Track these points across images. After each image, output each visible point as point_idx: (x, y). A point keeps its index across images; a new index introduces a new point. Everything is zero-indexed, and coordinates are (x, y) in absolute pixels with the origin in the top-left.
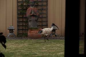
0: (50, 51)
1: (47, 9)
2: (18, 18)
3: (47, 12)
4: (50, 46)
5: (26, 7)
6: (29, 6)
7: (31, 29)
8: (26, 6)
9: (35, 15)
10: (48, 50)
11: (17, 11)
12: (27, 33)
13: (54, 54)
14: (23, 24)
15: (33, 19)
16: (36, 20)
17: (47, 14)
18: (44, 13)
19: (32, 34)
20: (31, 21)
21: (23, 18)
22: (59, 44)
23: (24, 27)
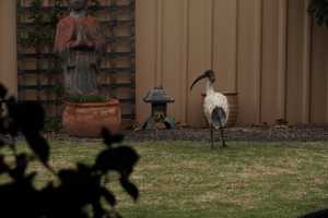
0: (165, 188)
1: (133, 20)
2: (21, 57)
3: (133, 35)
4: (158, 166)
5: (52, 12)
6: (65, 8)
7: (77, 102)
8: (49, 8)
9: (90, 44)
10: (155, 185)
11: (18, 28)
12: (61, 117)
13: (185, 201)
14: (38, 82)
15: (82, 60)
16: (93, 66)
17: (133, 41)
18: (119, 38)
19: (79, 118)
20: (73, 68)
21: (37, 56)
22: (192, 157)
23: (43, 91)
